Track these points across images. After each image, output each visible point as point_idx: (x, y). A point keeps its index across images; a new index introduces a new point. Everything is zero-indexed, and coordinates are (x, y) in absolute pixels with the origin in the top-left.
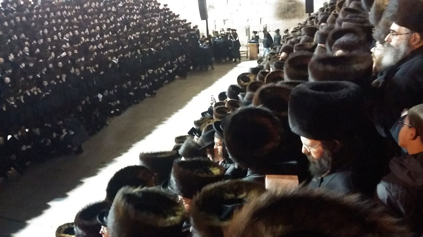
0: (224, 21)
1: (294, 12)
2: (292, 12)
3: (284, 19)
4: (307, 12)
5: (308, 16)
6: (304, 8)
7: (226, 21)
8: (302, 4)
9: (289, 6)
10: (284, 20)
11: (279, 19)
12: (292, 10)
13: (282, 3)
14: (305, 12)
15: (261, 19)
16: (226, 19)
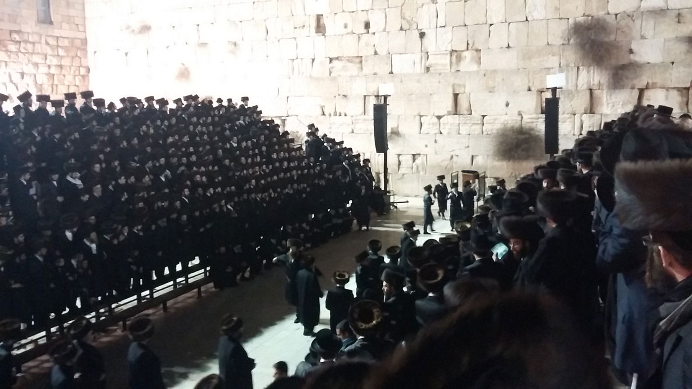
0: (414, 155)
1: (526, 150)
2: (523, 150)
3: (509, 161)
4: (547, 152)
5: (549, 158)
6: (543, 145)
7: (416, 157)
8: (540, 140)
9: (518, 140)
10: (511, 162)
11: (502, 159)
12: (523, 147)
13: (507, 135)
14: (544, 152)
15: (473, 156)
16: (418, 153)
